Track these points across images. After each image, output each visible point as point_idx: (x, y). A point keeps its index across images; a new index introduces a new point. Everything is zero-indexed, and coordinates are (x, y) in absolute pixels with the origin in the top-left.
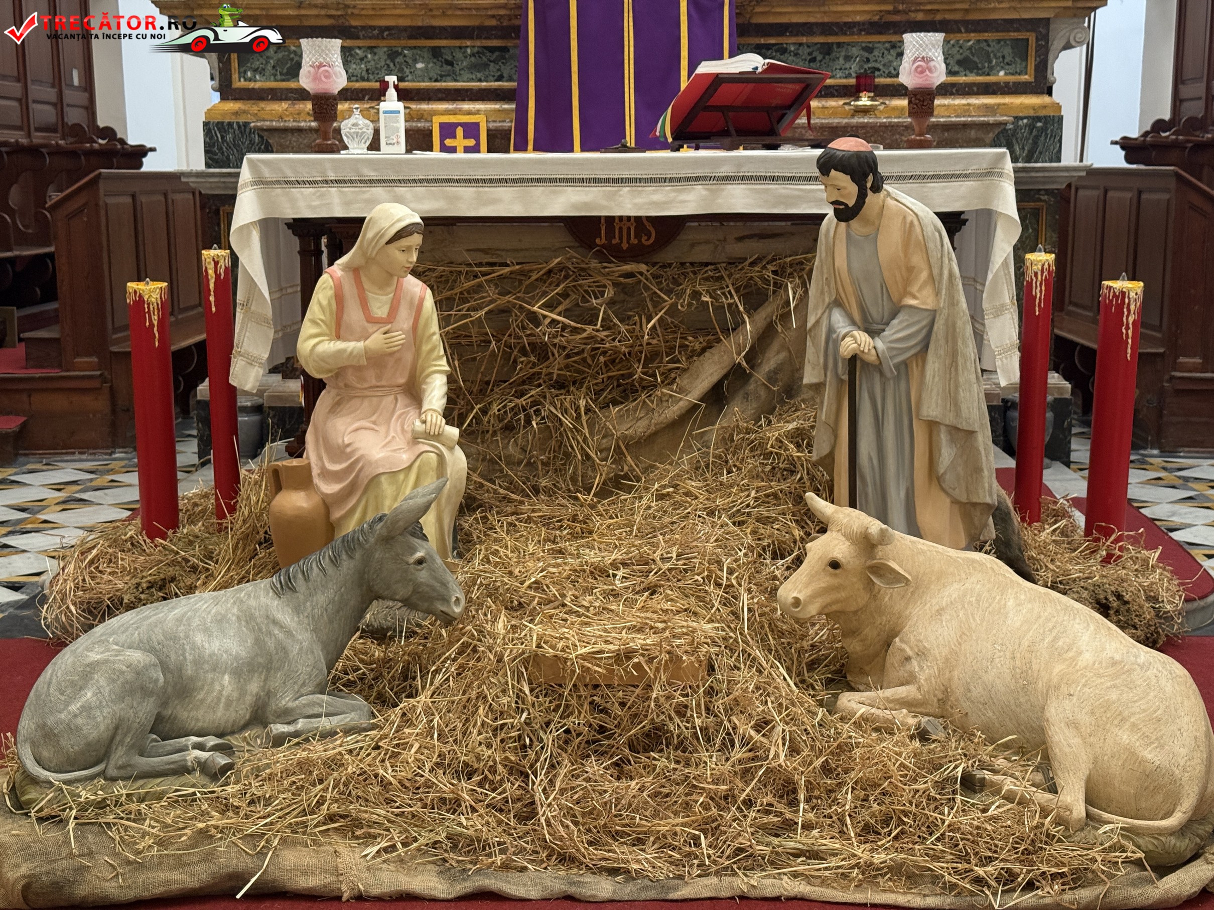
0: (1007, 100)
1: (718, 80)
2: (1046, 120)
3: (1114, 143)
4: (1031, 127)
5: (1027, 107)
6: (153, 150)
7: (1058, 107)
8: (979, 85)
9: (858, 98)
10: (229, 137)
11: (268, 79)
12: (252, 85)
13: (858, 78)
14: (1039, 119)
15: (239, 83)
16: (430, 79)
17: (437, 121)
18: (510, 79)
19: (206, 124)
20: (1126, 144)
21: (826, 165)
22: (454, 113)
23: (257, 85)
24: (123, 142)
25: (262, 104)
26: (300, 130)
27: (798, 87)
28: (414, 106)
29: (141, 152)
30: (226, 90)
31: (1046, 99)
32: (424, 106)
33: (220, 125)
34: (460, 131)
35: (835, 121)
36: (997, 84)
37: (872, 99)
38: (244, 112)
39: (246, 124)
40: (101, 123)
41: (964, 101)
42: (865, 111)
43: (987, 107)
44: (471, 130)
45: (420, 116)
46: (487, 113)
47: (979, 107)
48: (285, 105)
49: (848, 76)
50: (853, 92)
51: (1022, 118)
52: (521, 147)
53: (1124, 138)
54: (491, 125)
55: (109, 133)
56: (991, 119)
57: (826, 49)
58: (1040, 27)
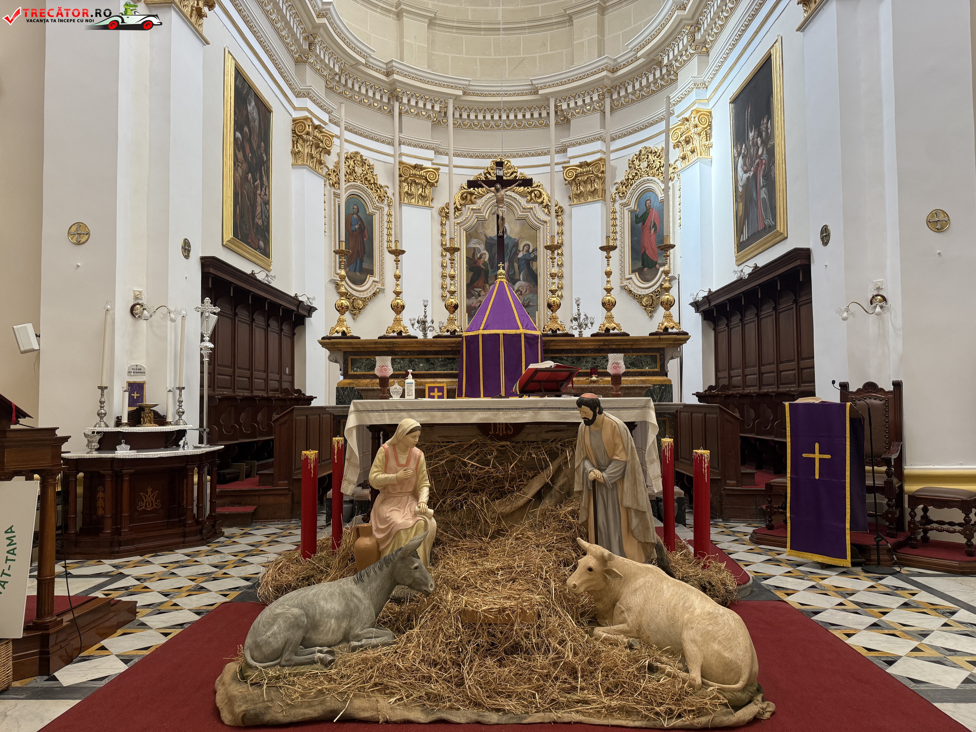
0: (650, 378)
1: (537, 371)
2: (666, 386)
3: (693, 394)
4: (660, 388)
5: (658, 381)
6: (316, 398)
7: (670, 381)
8: (638, 372)
9: (591, 377)
10: (346, 393)
11: (362, 371)
12: (356, 373)
13: (591, 369)
14: (663, 385)
15: (351, 372)
16: (425, 370)
17: (427, 386)
18: (456, 370)
19: (337, 388)
20: (698, 395)
21: (580, 404)
22: (434, 383)
23: (358, 373)
24: (304, 395)
25: (359, 380)
26: (374, 390)
27: (568, 373)
28: (418, 380)
29: (311, 398)
30: (346, 375)
31: (665, 378)
32: (422, 380)
33: (343, 389)
34: (436, 390)
35: (583, 386)
36: (646, 372)
37: (597, 377)
38: (352, 383)
39: (353, 388)
40: (296, 388)
41: (633, 379)
42: (594, 382)
43: (642, 381)
44: (441, 389)
45: (421, 384)
46: (447, 383)
47: (639, 381)
48: (368, 380)
49: (588, 369)
50: (590, 375)
51: (656, 385)
52: (460, 395)
53: (697, 393)
54: (448, 387)
55: (299, 391)
56: (644, 385)
57: (579, 359)
58: (661, 351)
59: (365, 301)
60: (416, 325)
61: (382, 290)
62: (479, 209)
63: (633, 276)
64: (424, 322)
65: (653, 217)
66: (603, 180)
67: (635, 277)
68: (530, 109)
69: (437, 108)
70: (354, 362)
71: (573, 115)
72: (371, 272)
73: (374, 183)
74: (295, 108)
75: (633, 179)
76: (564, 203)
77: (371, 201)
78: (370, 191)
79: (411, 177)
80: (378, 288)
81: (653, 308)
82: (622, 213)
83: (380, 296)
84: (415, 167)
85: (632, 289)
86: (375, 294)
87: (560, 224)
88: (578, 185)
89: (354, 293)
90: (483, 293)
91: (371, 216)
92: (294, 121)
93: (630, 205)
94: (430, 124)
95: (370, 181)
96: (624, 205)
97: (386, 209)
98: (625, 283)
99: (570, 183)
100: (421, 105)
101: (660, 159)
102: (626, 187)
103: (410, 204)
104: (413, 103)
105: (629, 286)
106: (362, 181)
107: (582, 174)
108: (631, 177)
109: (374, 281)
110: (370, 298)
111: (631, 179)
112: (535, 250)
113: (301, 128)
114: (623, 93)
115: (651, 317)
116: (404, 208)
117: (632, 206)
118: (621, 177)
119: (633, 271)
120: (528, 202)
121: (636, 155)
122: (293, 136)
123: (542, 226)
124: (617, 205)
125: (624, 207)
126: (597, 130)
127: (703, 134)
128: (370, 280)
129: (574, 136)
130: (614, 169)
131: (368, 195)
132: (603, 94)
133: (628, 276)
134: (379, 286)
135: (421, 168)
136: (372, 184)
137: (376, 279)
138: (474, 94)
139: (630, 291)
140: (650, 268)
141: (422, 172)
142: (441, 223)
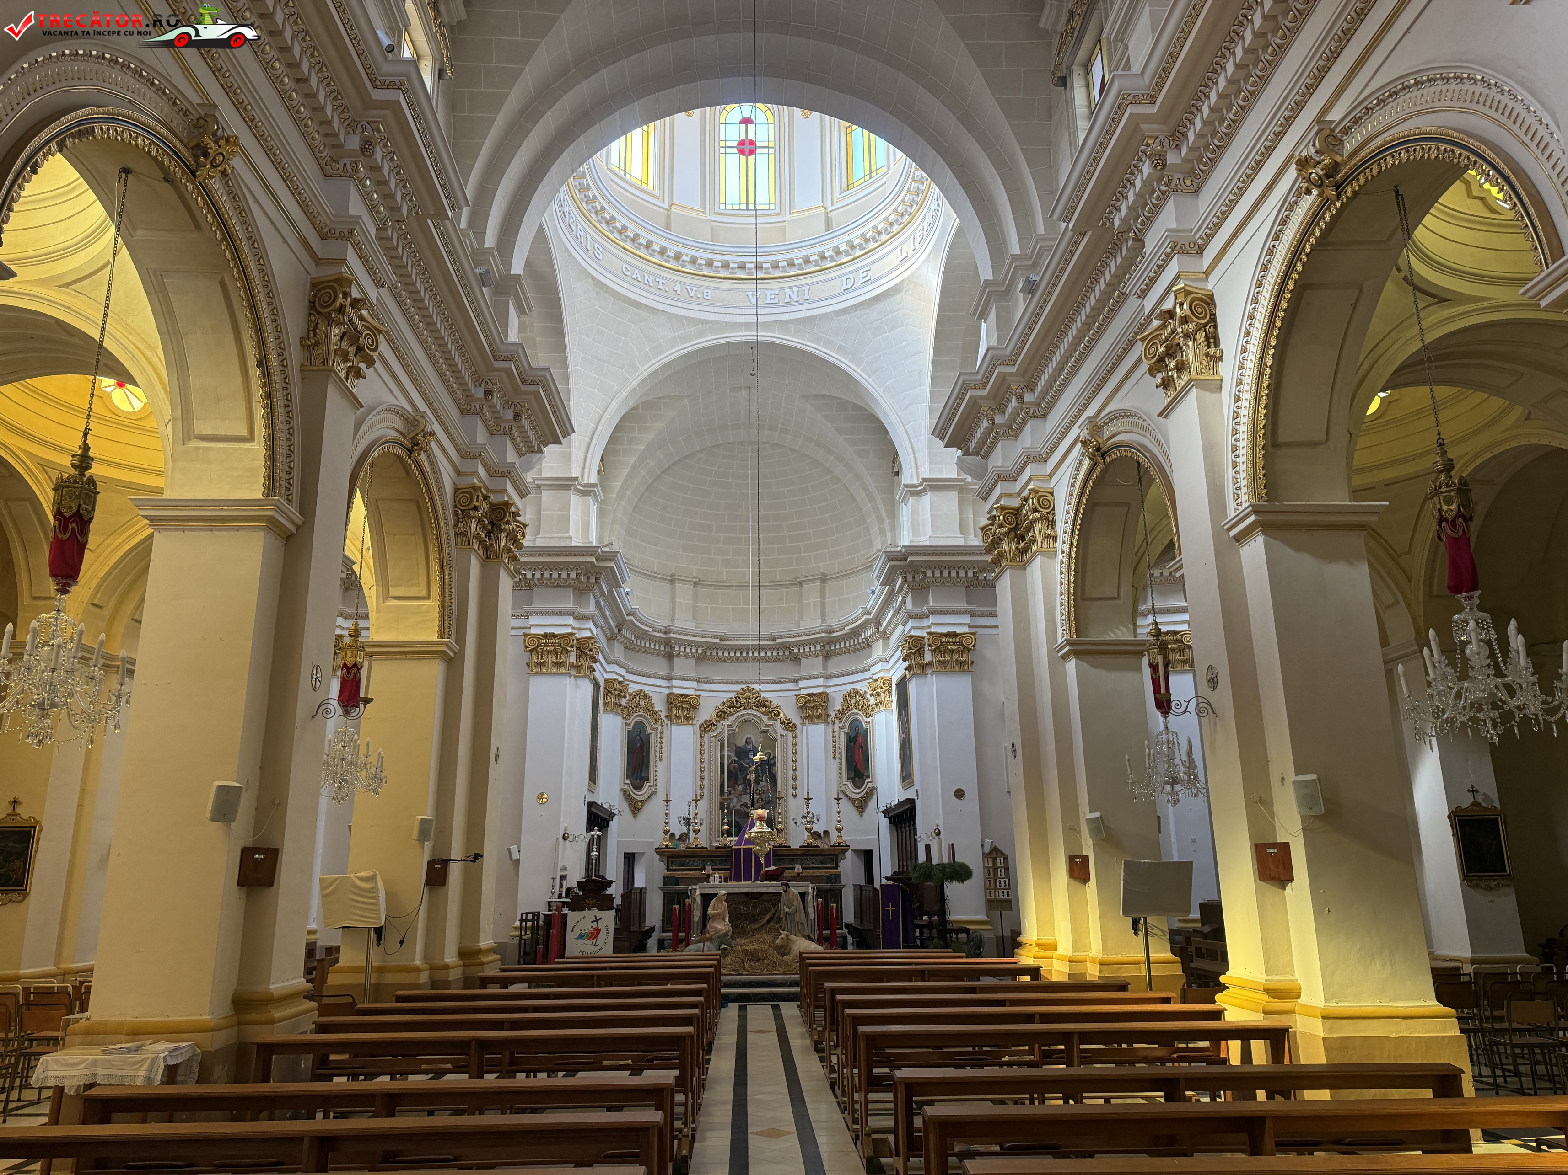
8: (824, 867)
12: (674, 868)
15: (671, 868)
21: (782, 884)
25: (676, 872)
30: (668, 869)
31: (838, 870)
36: (828, 867)
38: (672, 874)
39: (674, 876)
48: (680, 872)
58: (836, 855)
59: (643, 802)
60: (683, 822)
61: (654, 793)
62: (731, 725)
63: (848, 783)
64: (689, 819)
65: (860, 740)
66: (826, 708)
69: (700, 651)
70: (673, 862)
71: (802, 657)
72: (647, 779)
73: (652, 710)
74: (607, 672)
75: (847, 710)
76: (797, 722)
77: (649, 723)
78: (649, 717)
79: (678, 703)
80: (652, 792)
81: (863, 809)
82: (840, 734)
83: (653, 797)
84: (682, 695)
85: (847, 794)
86: (650, 797)
87: (794, 737)
88: (807, 710)
89: (636, 797)
90: (733, 792)
91: (649, 735)
92: (605, 681)
94: (693, 661)
95: (649, 709)
96: (841, 728)
97: (660, 728)
98: (842, 788)
99: (802, 709)
100: (688, 650)
101: (864, 699)
102: (842, 714)
103: (677, 724)
104: (682, 649)
105: (846, 791)
106: (644, 711)
107: (810, 701)
108: (844, 708)
110: (646, 800)
111: (845, 710)
113: (610, 686)
114: (838, 648)
115: (861, 816)
116: (673, 727)
117: (846, 729)
118: (838, 707)
119: (849, 779)
120: (769, 720)
121: (847, 692)
122: (605, 692)
123: (780, 739)
124: (836, 727)
126: (820, 671)
127: (887, 693)
129: (803, 674)
130: (834, 699)
131: (648, 720)
132: (824, 646)
134: (653, 789)
135: (687, 696)
136: (650, 711)
137: (651, 784)
138: (728, 640)
140: (860, 778)
141: (688, 699)
142: (701, 737)
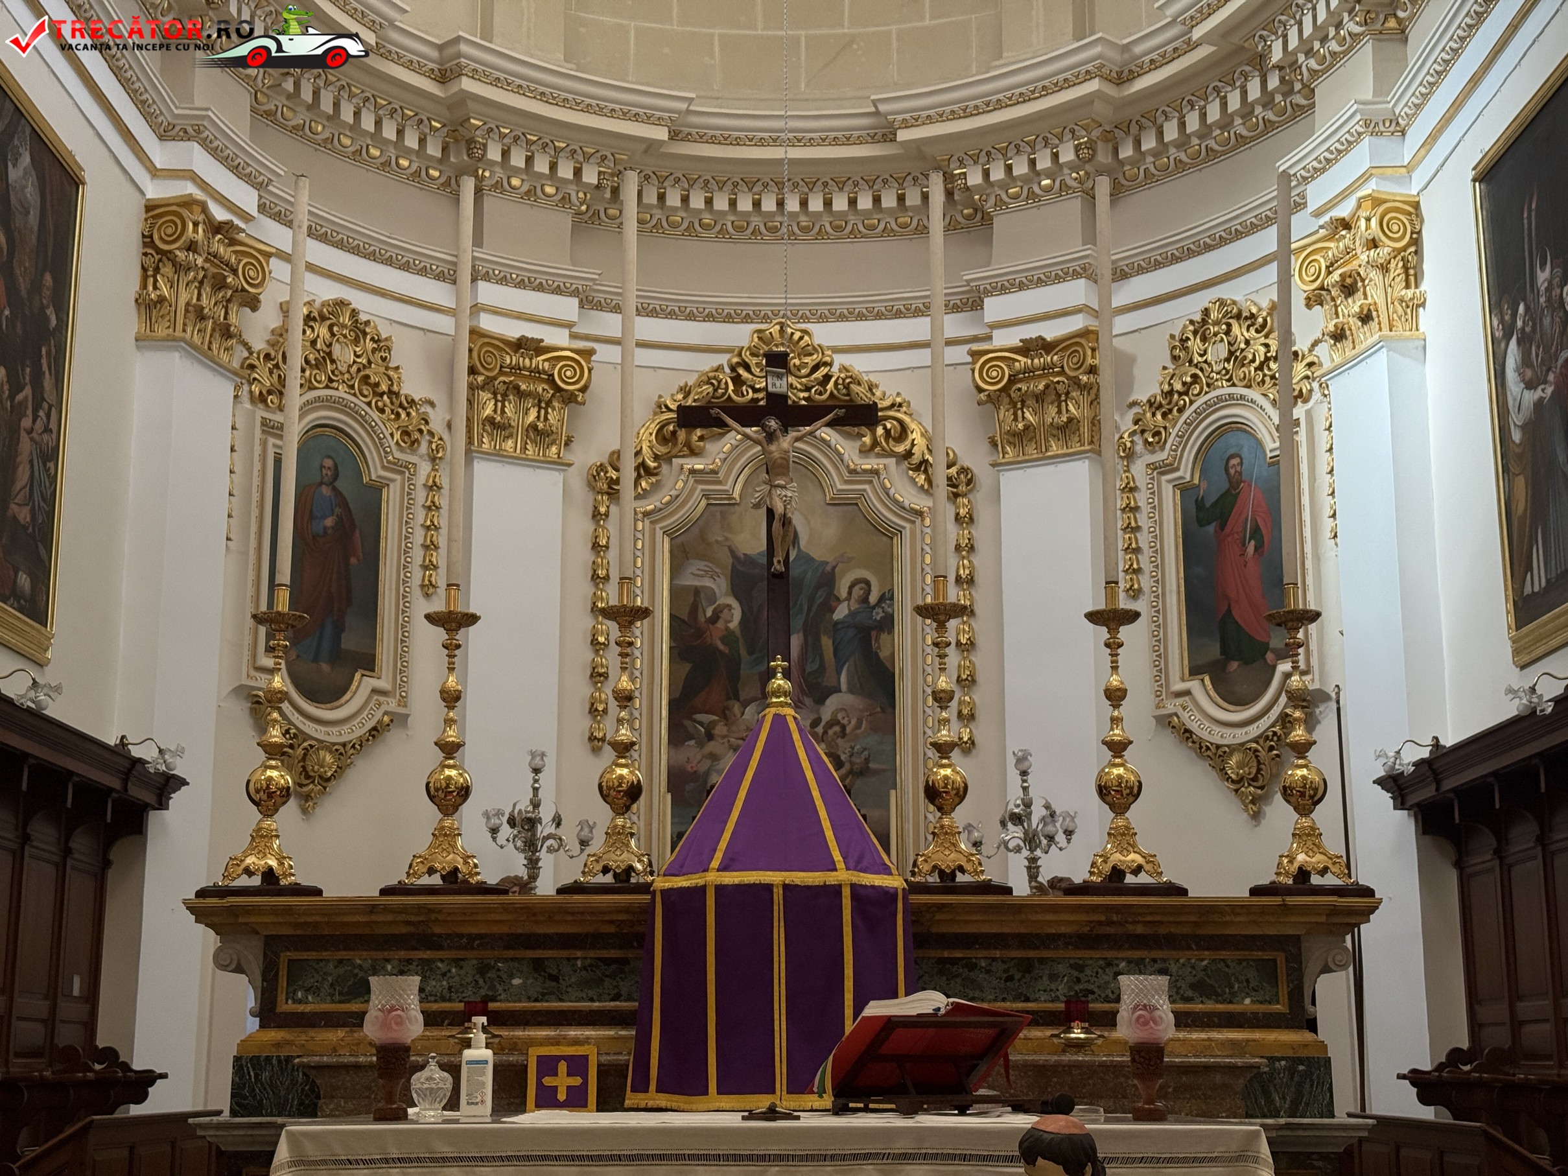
0: (1257, 1035)
1: (890, 1024)
2: (1308, 1061)
3: (1401, 1077)
4: (1292, 1071)
5: (1284, 1045)
6: (163, 1076)
7: (1323, 1046)
8: (1220, 1015)
9: (1069, 1030)
10: (265, 1076)
11: (323, 1001)
12: (301, 1008)
13: (1067, 1002)
14: (1300, 1060)
15: (286, 1006)
16: (529, 999)
17: (534, 1053)
18: (630, 999)
19: (237, 1059)
20: (1415, 1078)
21: (1030, 1151)
22: (555, 1042)
23: (308, 1008)
24: (126, 1067)
25: (312, 1033)
26: (357, 1067)
27: (991, 1032)
28: (505, 1033)
29: (150, 1078)
30: (267, 1014)
31: (1308, 1036)
32: (519, 1033)
33: (256, 1061)
34: (563, 1067)
35: (1042, 1058)
36: (1242, 1014)
37: (1086, 1031)
38: (289, 1043)
39: (289, 1059)
40: (101, 1043)
41: (1203, 1036)
42: (1078, 1045)
43: (1233, 1043)
44: (577, 1065)
45: (514, 1046)
46: (598, 1042)
47: (1223, 1043)
48: (341, 1033)
49: (1055, 1000)
50: (1064, 1020)
51: (1280, 1059)
52: (641, 1086)
53: (1414, 1071)
54: (604, 1059)
55: (110, 1055)
56: (1239, 1061)
57: (1026, 966)
58: (1291, 946)
59: (343, 754)
60: (506, 831)
61: (399, 720)
62: (714, 472)
63: (1194, 685)
64: (531, 823)
65: (1249, 506)
66: (1092, 392)
67: (1201, 690)
68: (870, 183)
69: (590, 176)
70: (296, 970)
71: (999, 203)
72: (368, 663)
73: (391, 392)
74: (155, 173)
75: (1186, 393)
76: (976, 458)
77: (379, 444)
78: (375, 415)
79: (505, 374)
80: (386, 713)
81: (1262, 788)
82: (1155, 493)
83: (393, 737)
84: (520, 345)
85: (1193, 726)
86: (375, 732)
87: (965, 520)
88: (1018, 405)
89: (309, 728)
90: (720, 729)
91: (375, 491)
92: (150, 207)
93: (1178, 469)
94: (565, 220)
95: (377, 385)
96: (1161, 469)
97: (425, 468)
98: (1171, 706)
99: (993, 400)
100: (541, 166)
101: (1266, 336)
102: (1164, 415)
103: (498, 455)
104: (518, 160)
105: (1185, 716)
106: (352, 387)
107: (1029, 373)
108: (1178, 386)
109: (375, 691)
110: (360, 746)
111: (1180, 394)
112: (887, 597)
113: (169, 231)
114: (1149, 143)
115: (1256, 816)
116: (481, 468)
117: (1185, 472)
118: (1148, 387)
119: (1195, 671)
120: (865, 452)
121: (1192, 322)
122: (145, 254)
123: (907, 525)
124: (1139, 470)
125: (1163, 473)
126: (1074, 250)
127: (1396, 267)
128: (363, 685)
129: (1001, 266)
130: (1126, 362)
131: (371, 430)
132: (1091, 146)
133: (1179, 686)
134: (392, 705)
135: (536, 347)
136: (382, 395)
137: (384, 684)
138: (701, 139)
139: (1187, 731)
140: (1246, 661)
141: (540, 361)
142: (596, 515)
